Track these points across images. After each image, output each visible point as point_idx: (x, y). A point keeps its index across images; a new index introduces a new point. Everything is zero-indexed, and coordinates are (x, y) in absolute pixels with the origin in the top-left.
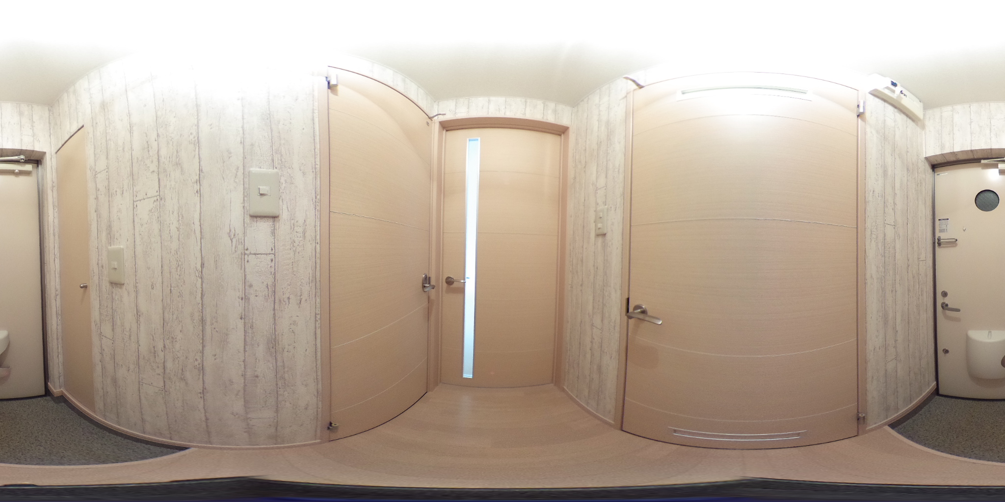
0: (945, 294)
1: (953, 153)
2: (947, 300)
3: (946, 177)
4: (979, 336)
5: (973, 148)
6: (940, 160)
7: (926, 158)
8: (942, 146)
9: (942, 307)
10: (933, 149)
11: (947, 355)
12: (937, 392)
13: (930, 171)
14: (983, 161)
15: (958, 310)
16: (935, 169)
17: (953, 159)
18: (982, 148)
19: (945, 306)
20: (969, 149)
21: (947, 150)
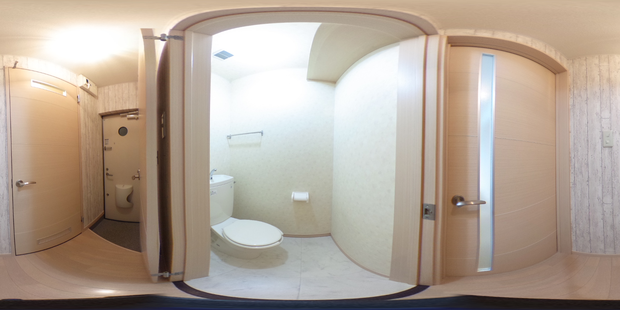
0: (107, 169)
1: (109, 112)
2: (108, 172)
3: (107, 121)
4: (120, 187)
5: (117, 110)
6: (105, 114)
7: (100, 114)
8: (105, 109)
9: (107, 175)
10: (102, 111)
11: (109, 196)
12: (104, 217)
13: (101, 118)
14: (121, 115)
15: (112, 175)
16: (103, 118)
17: (109, 114)
18: (120, 110)
19: (107, 174)
20: (115, 110)
21: (107, 111)
